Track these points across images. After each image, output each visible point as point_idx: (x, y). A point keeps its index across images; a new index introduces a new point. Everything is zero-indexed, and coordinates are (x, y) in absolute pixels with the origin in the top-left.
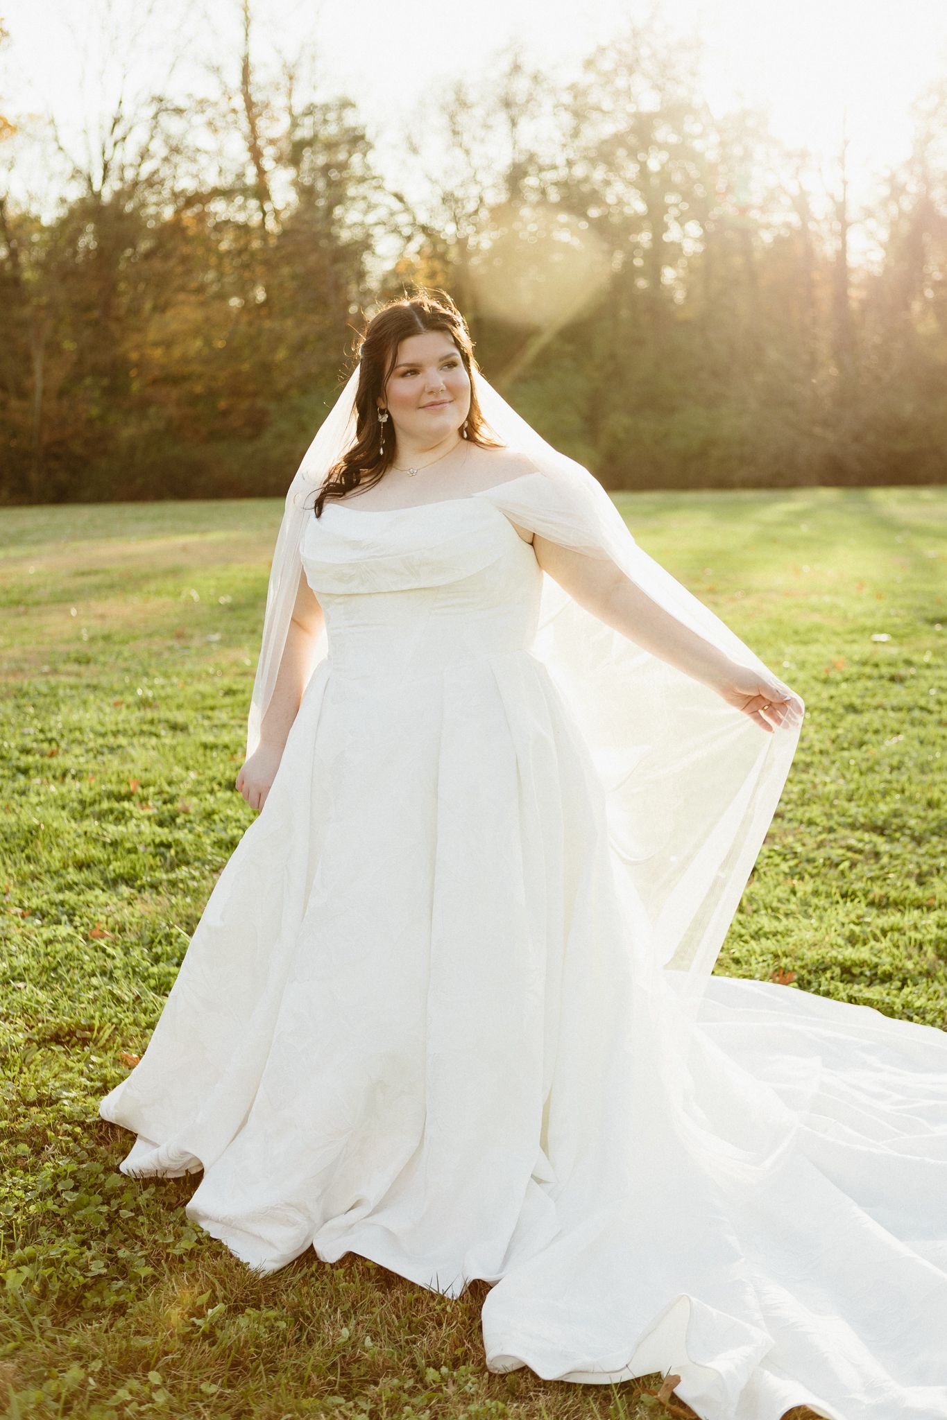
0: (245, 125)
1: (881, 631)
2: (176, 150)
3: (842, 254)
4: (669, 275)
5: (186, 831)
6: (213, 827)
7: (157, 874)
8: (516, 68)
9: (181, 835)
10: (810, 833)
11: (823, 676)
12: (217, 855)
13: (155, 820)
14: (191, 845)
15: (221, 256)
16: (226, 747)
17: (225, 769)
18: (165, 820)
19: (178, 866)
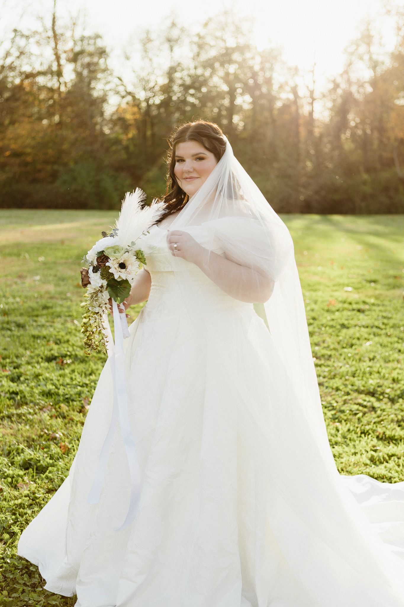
0: (53, 44)
1: (348, 286)
2: (22, 53)
3: (311, 114)
4: (236, 119)
5: (25, 385)
6: (39, 383)
7: (11, 410)
8: (174, 25)
9: (23, 387)
10: (338, 395)
11: (326, 308)
12: (42, 400)
13: (10, 378)
14: (28, 393)
15: (40, 101)
16: (45, 337)
17: (44, 350)
18: (15, 378)
19: (22, 405)
